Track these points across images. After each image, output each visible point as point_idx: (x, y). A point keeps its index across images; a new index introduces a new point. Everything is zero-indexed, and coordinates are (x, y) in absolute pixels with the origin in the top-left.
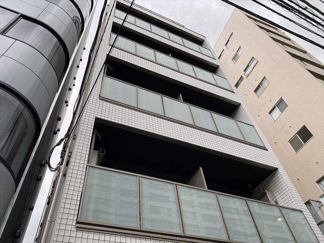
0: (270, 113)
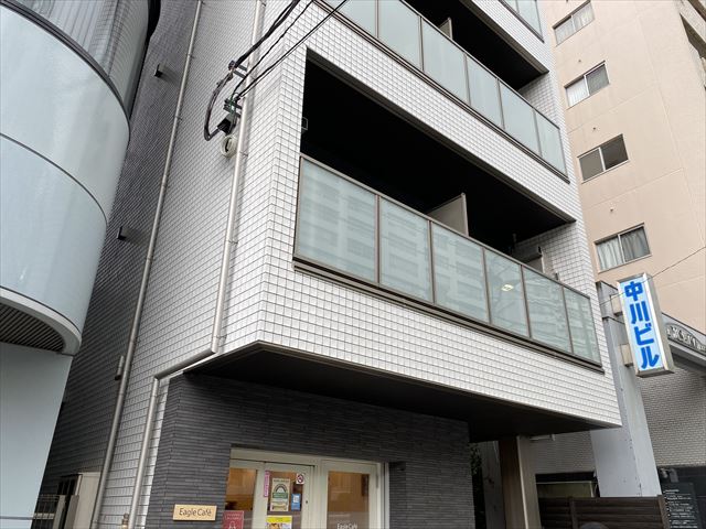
0: (567, 87)
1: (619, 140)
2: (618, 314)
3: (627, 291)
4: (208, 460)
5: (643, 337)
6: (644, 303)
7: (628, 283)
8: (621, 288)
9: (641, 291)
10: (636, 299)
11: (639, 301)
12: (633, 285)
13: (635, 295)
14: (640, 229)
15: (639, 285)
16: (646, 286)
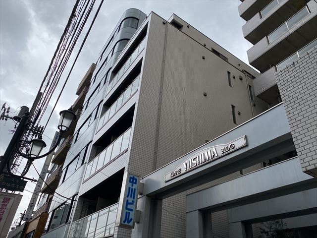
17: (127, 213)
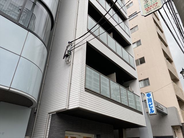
1: (143, 58)
2: (145, 100)
3: (147, 95)
4: (61, 134)
5: (151, 106)
6: (151, 98)
7: (147, 94)
8: (146, 94)
9: (150, 96)
10: (149, 97)
11: (150, 98)
12: (148, 94)
13: (149, 96)
14: (148, 79)
15: (150, 94)
16: (151, 95)
17: (150, 109)
